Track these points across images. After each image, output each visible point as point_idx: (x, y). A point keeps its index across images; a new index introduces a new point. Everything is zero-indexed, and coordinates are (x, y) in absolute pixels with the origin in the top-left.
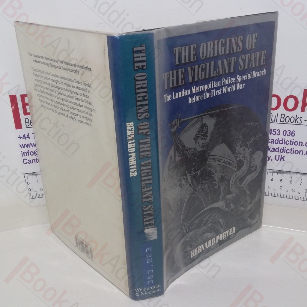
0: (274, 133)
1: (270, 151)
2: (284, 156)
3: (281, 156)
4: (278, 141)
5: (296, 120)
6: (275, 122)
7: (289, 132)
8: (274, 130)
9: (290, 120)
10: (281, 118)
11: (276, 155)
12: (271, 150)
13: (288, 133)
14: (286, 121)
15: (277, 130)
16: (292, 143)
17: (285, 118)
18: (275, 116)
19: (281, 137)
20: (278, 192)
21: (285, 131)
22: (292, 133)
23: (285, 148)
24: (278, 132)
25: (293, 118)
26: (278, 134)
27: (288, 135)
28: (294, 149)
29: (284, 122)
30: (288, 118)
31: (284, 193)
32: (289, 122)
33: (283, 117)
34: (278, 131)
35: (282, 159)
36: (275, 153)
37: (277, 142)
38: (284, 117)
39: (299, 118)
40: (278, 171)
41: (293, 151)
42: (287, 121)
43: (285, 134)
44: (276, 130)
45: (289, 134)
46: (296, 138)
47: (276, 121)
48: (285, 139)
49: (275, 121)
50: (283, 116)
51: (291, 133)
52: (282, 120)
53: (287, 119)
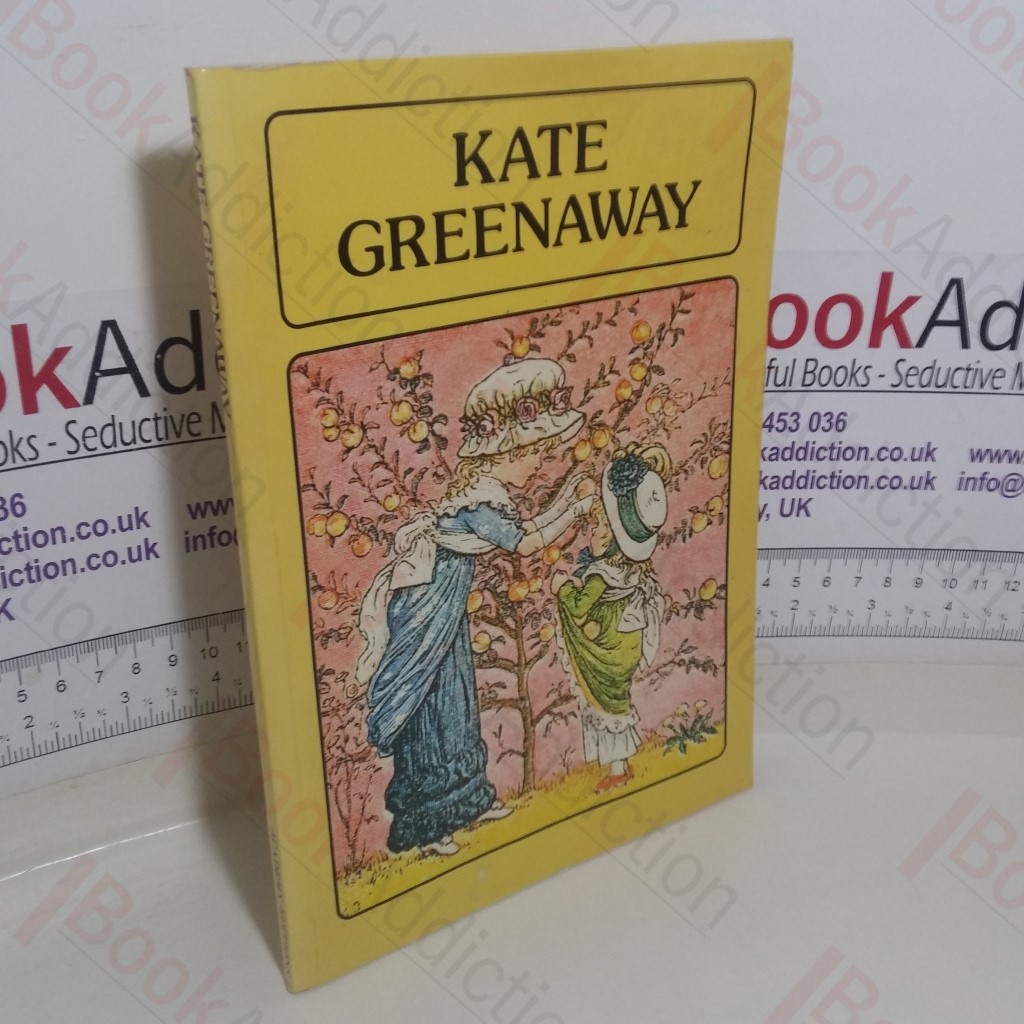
0: (780, 425)
1: (765, 488)
2: (810, 499)
3: (800, 500)
4: (792, 452)
5: (853, 375)
6: (786, 388)
7: (828, 417)
8: (781, 414)
9: (833, 376)
10: (806, 372)
11: (783, 500)
12: (767, 485)
13: (824, 424)
14: (820, 384)
15: (792, 415)
16: (839, 453)
17: (817, 372)
18: (787, 368)
19: (802, 437)
20: (784, 620)
21: (816, 417)
22: (838, 422)
23: (814, 471)
24: (795, 421)
25: (841, 373)
26: (794, 427)
27: (823, 429)
28: (840, 471)
29: (816, 386)
30: (826, 372)
31: (802, 619)
32: (831, 386)
33: (812, 369)
34: (795, 417)
35: (802, 512)
36: (781, 493)
37: (787, 454)
38: (815, 368)
39: (862, 369)
40: (787, 552)
41: (837, 481)
42: (824, 382)
43: (814, 427)
44: (785, 414)
45: (827, 426)
46: (848, 438)
47: (790, 385)
48: (814, 443)
49: (784, 383)
50: (811, 366)
51: (834, 420)
52: (809, 378)
53: (825, 374)
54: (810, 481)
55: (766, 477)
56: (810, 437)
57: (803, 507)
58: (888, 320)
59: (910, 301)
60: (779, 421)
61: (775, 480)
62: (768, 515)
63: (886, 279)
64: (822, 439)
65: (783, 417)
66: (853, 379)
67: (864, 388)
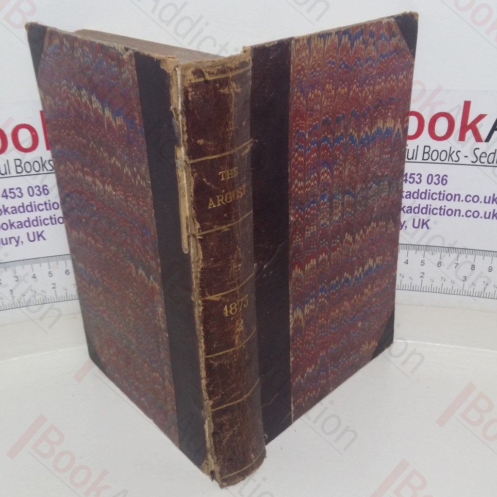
54: (428, 210)
55: (404, 207)
56: (428, 187)
57: (424, 223)
58: (469, 127)
59: (481, 117)
60: (410, 178)
61: (409, 208)
62: (406, 227)
63: (467, 105)
64: (435, 189)
65: (412, 176)
66: (450, 157)
67: (457, 163)
